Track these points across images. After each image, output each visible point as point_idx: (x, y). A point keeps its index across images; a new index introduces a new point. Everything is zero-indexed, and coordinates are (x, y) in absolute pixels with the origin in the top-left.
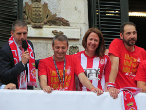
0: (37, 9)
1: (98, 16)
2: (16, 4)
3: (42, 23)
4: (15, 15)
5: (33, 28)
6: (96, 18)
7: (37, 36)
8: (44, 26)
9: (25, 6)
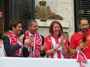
0: (43, 10)
2: (30, 7)
3: (47, 18)
4: (30, 13)
5: (41, 21)
6: (79, 15)
7: (43, 26)
8: (47, 20)
9: (36, 8)
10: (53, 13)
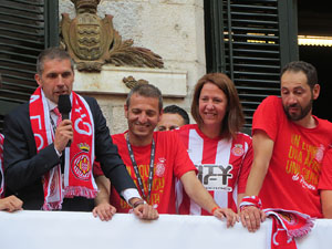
0: (89, 30)
1: (227, 45)
2: (42, 17)
3: (101, 61)
6: (223, 49)
7: (89, 90)
8: (104, 67)
10: (125, 42)
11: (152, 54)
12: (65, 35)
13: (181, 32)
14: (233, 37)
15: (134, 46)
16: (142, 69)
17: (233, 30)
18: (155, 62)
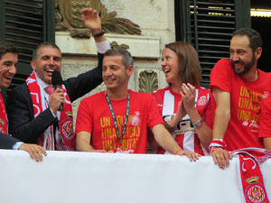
0: (81, 4)
4: (40, 12)
6: (189, 20)
11: (132, 23)
12: (61, 7)
13: (155, 5)
14: (197, 10)
15: (117, 17)
16: (123, 36)
17: (197, 5)
18: (134, 30)
